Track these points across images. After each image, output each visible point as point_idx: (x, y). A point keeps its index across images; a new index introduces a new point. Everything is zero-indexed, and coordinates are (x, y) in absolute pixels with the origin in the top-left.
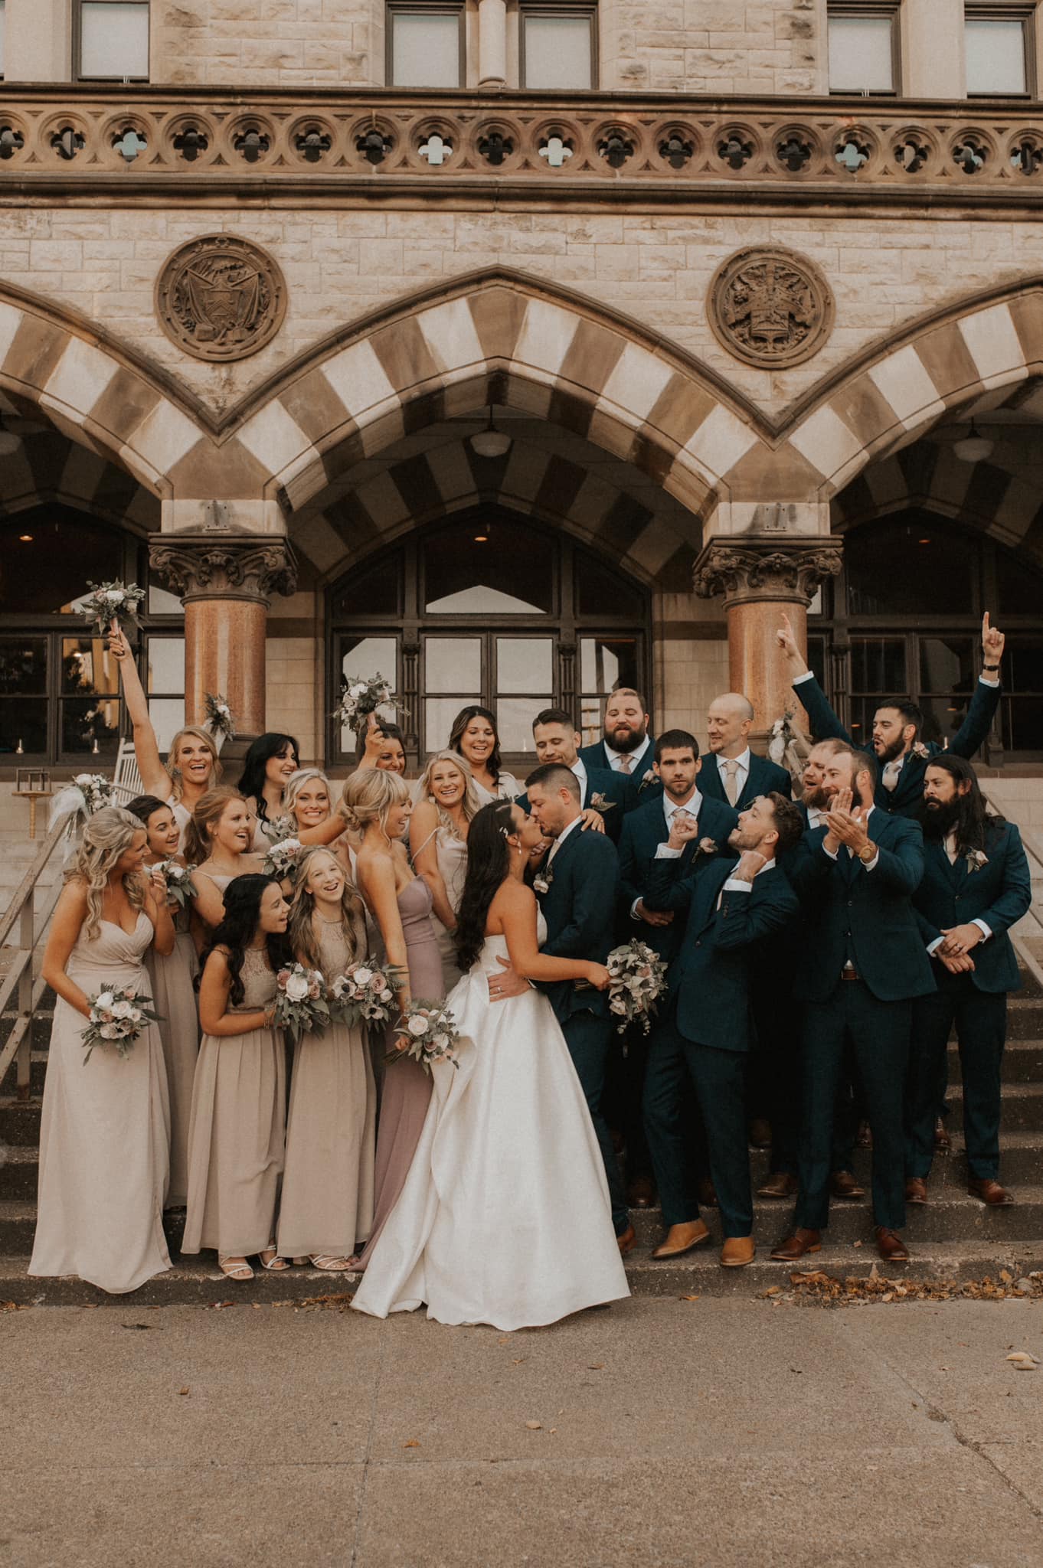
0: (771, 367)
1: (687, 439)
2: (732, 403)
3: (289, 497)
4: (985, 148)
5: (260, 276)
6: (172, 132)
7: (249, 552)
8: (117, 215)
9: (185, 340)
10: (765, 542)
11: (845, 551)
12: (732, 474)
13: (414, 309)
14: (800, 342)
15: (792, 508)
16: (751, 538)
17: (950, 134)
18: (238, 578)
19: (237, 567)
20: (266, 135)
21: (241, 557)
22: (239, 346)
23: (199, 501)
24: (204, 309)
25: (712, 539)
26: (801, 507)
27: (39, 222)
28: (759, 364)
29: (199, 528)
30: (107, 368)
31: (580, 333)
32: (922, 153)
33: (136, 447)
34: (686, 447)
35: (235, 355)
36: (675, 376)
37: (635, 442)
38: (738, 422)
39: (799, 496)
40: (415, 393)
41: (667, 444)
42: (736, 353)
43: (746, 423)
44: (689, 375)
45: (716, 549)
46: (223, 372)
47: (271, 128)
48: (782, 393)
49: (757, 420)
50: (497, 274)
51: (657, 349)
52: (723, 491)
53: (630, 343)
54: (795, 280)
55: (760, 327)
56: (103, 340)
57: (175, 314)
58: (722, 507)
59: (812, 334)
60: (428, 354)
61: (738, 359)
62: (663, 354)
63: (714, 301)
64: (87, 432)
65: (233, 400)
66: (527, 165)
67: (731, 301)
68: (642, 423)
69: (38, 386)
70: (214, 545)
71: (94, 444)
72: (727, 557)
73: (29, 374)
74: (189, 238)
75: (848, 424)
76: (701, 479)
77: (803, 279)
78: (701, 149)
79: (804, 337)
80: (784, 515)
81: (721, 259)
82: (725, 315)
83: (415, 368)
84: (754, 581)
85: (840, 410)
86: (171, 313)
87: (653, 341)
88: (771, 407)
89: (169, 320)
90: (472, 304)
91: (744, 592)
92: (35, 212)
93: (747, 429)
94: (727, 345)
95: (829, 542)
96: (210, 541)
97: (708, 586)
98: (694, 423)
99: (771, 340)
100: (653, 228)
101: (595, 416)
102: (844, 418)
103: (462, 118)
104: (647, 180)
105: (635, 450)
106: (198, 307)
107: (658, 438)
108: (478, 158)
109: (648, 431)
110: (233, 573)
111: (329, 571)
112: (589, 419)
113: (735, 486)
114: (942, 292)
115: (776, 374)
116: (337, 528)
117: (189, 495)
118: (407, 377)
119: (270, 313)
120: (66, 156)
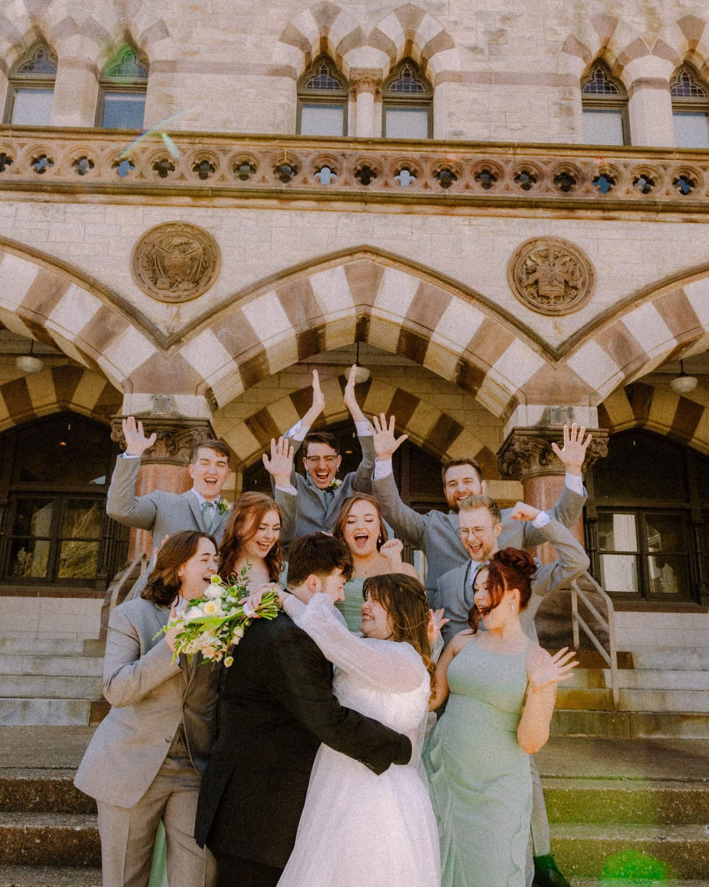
0: (553, 313)
1: (495, 360)
2: (525, 337)
3: (216, 396)
4: (694, 179)
5: (204, 249)
6: (151, 160)
7: (183, 431)
8: (111, 208)
9: (149, 288)
10: (553, 433)
11: (610, 440)
12: (527, 386)
13: (307, 271)
14: (573, 299)
15: (570, 410)
16: (541, 429)
17: (670, 170)
18: (174, 449)
19: (174, 442)
20: (214, 163)
21: (176, 435)
22: (186, 293)
23: (150, 395)
24: (164, 270)
25: (513, 430)
26: (577, 410)
27: (57, 211)
28: (544, 313)
29: (149, 413)
30: (94, 304)
31: (421, 289)
32: (651, 182)
33: (109, 357)
34: (494, 366)
35: (183, 298)
36: (486, 319)
37: (458, 364)
38: (531, 351)
39: (575, 401)
40: (306, 328)
41: (480, 365)
42: (530, 306)
43: (536, 352)
44: (495, 318)
45: (517, 437)
46: (174, 309)
47: (218, 159)
48: (560, 332)
49: (545, 349)
50: (365, 250)
51: (474, 301)
52: (521, 398)
53: (455, 298)
54: (568, 259)
55: (545, 289)
56: (93, 286)
57: (144, 272)
58: (521, 408)
59: (581, 294)
60: (316, 302)
61: (530, 309)
62: (478, 303)
63: (513, 271)
64: (78, 349)
65: (178, 327)
66: (386, 184)
67: (524, 272)
68: (463, 350)
69: (45, 315)
70: (158, 425)
71: (84, 358)
72: (526, 443)
73: (40, 307)
74: (157, 223)
75: (609, 353)
76: (504, 389)
77: (573, 257)
78: (503, 177)
79: (575, 296)
80: (565, 415)
81: (517, 245)
82: (521, 281)
83: (307, 310)
84: (544, 462)
85: (602, 342)
86: (141, 270)
87: (470, 294)
88: (554, 340)
89: (139, 275)
90: (347, 270)
91: (536, 468)
92: (55, 205)
93: (537, 356)
94: (522, 300)
95: (599, 434)
96: (156, 422)
97: (508, 466)
98: (499, 351)
99: (553, 297)
100: (470, 225)
101: (430, 346)
102: (606, 349)
103: (343, 155)
104: (467, 194)
105: (457, 371)
106: (160, 268)
107: (473, 360)
108: (355, 181)
109: (466, 356)
110: (171, 445)
111: (246, 459)
112: (425, 348)
113: (528, 395)
114: (670, 268)
115: (557, 319)
116: (254, 431)
117: (142, 390)
118: (300, 316)
119: (208, 272)
120: (81, 173)
